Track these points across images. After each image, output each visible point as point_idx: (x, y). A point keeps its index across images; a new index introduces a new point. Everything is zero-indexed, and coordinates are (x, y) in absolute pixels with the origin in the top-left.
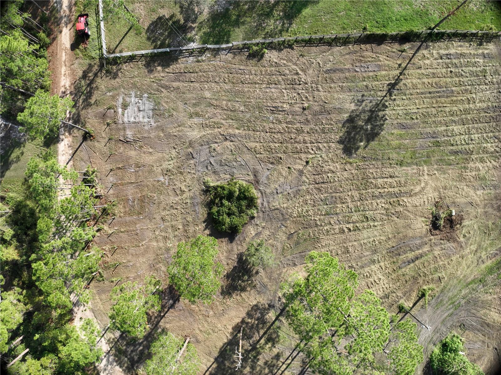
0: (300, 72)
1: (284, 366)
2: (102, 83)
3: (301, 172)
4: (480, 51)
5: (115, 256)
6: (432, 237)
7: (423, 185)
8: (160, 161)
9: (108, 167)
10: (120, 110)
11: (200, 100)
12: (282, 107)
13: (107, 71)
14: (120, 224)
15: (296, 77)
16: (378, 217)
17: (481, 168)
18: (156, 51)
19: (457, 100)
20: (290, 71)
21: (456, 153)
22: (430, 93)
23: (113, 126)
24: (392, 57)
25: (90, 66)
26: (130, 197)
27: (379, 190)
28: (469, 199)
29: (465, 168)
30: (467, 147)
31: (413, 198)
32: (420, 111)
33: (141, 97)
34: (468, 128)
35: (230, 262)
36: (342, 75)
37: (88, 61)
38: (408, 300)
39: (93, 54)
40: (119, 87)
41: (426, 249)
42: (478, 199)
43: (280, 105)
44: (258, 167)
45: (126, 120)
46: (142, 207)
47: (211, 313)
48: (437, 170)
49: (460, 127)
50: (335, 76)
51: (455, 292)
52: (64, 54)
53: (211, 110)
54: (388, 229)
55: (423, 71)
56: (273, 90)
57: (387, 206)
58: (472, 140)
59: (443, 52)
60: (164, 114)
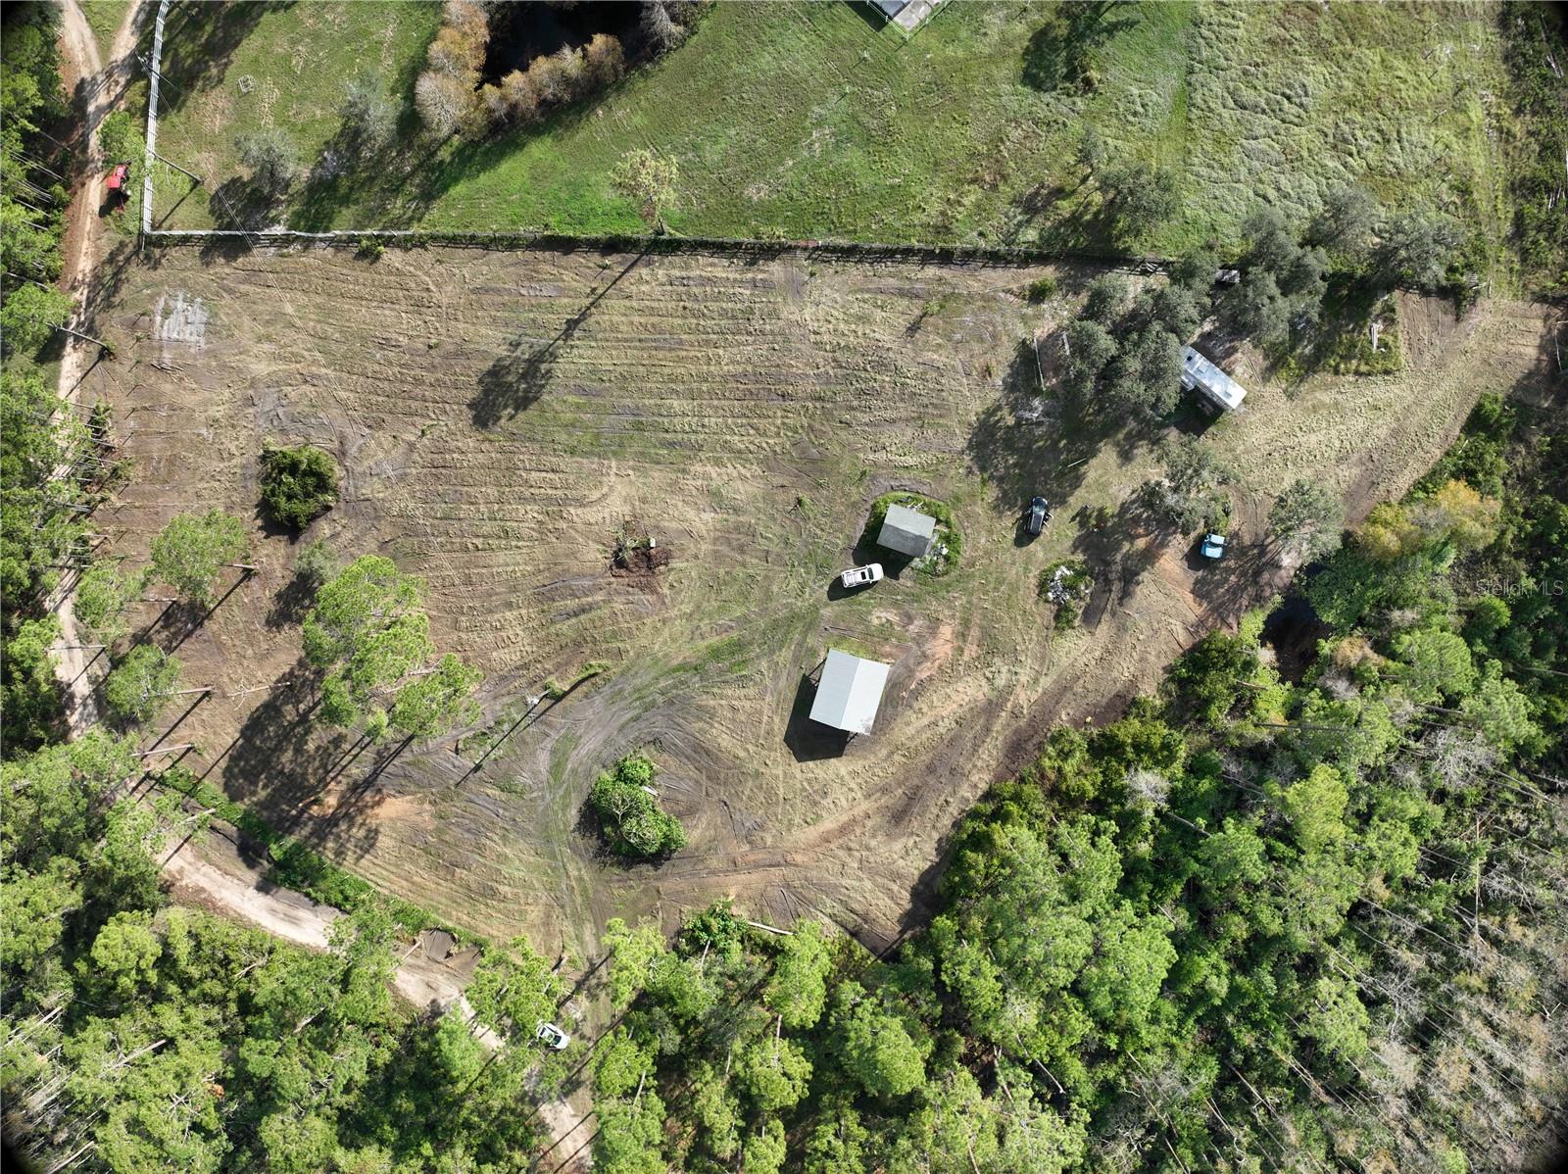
0: (432, 288)
1: (348, 758)
2: (137, 274)
3: (412, 447)
4: (750, 275)
5: (123, 544)
6: (613, 579)
7: (605, 490)
8: (206, 403)
9: (130, 404)
10: (158, 319)
11: (278, 316)
12: (397, 340)
13: (148, 257)
14: (136, 494)
15: (425, 295)
16: (525, 532)
17: (714, 475)
18: (220, 233)
19: (686, 357)
20: (418, 285)
21: (672, 445)
22: (640, 340)
23: (146, 342)
24: (585, 277)
25: (122, 244)
26: (155, 455)
27: (532, 490)
28: (685, 525)
29: (684, 471)
30: (693, 437)
31: (586, 510)
32: (618, 369)
33: (192, 302)
34: (700, 406)
35: (286, 573)
36: (497, 299)
37: (121, 237)
38: (561, 679)
39: (131, 228)
40: (162, 283)
41: (599, 597)
42: (703, 527)
43: (395, 336)
44: (348, 431)
45: (165, 335)
46: (170, 472)
47: (250, 652)
48: (634, 469)
49: (684, 402)
50: (486, 299)
51: (647, 679)
52: (89, 220)
53: (291, 333)
54: (540, 552)
55: (635, 304)
56: (387, 312)
57: (540, 517)
58: (703, 426)
59: (676, 273)
60: (219, 332)
